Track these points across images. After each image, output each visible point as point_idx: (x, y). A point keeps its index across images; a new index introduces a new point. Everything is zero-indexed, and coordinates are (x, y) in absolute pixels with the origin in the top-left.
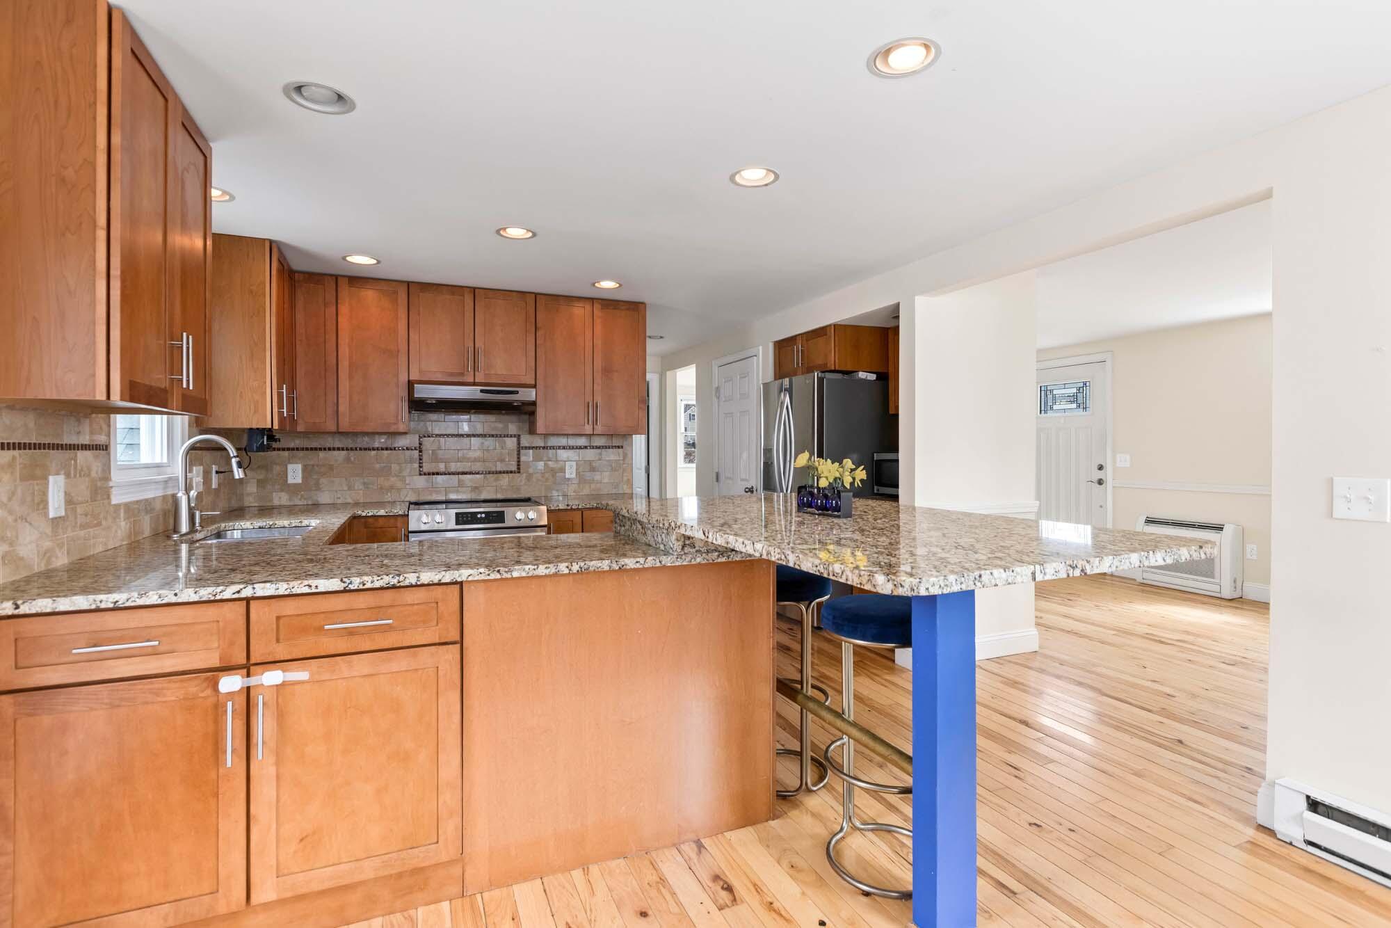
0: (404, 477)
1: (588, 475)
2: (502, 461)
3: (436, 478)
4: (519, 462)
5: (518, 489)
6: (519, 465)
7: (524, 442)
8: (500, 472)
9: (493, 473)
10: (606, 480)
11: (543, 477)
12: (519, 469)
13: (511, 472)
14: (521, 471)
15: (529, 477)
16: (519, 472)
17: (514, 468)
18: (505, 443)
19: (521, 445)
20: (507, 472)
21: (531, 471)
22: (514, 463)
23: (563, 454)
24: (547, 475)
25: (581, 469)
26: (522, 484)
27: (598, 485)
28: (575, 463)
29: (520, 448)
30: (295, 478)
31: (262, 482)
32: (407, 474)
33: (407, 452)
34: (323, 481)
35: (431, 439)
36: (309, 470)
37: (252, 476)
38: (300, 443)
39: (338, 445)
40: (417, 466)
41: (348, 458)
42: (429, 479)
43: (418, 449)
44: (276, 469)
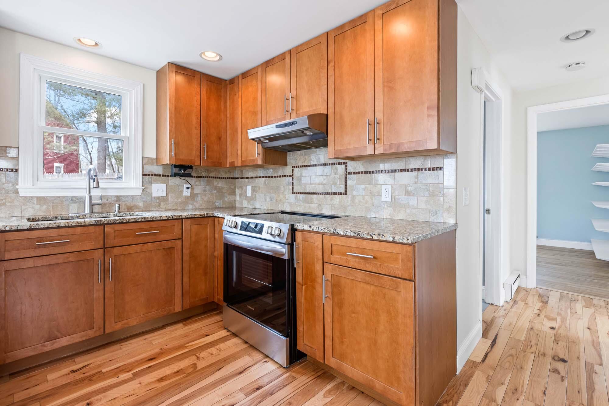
0: (285, 195)
1: (403, 199)
2: (335, 184)
3: (300, 196)
4: (346, 185)
5: (345, 208)
6: (346, 188)
7: (350, 169)
8: (334, 194)
9: (329, 194)
10: (423, 206)
11: (364, 199)
12: (346, 191)
13: (341, 194)
14: (348, 192)
15: (354, 198)
16: (346, 194)
17: (343, 191)
18: (337, 170)
19: (348, 171)
20: (339, 194)
21: (355, 193)
22: (343, 186)
23: (381, 177)
24: (366, 197)
25: (396, 193)
26: (348, 204)
27: (414, 211)
28: (390, 186)
29: (347, 173)
30: (249, 193)
31: (241, 195)
32: (286, 193)
33: (287, 178)
34: (257, 196)
35: (298, 169)
36: (253, 189)
37: (238, 191)
38: (251, 174)
39: (262, 175)
40: (291, 187)
41: (265, 183)
42: (296, 198)
43: (292, 176)
44: (244, 188)
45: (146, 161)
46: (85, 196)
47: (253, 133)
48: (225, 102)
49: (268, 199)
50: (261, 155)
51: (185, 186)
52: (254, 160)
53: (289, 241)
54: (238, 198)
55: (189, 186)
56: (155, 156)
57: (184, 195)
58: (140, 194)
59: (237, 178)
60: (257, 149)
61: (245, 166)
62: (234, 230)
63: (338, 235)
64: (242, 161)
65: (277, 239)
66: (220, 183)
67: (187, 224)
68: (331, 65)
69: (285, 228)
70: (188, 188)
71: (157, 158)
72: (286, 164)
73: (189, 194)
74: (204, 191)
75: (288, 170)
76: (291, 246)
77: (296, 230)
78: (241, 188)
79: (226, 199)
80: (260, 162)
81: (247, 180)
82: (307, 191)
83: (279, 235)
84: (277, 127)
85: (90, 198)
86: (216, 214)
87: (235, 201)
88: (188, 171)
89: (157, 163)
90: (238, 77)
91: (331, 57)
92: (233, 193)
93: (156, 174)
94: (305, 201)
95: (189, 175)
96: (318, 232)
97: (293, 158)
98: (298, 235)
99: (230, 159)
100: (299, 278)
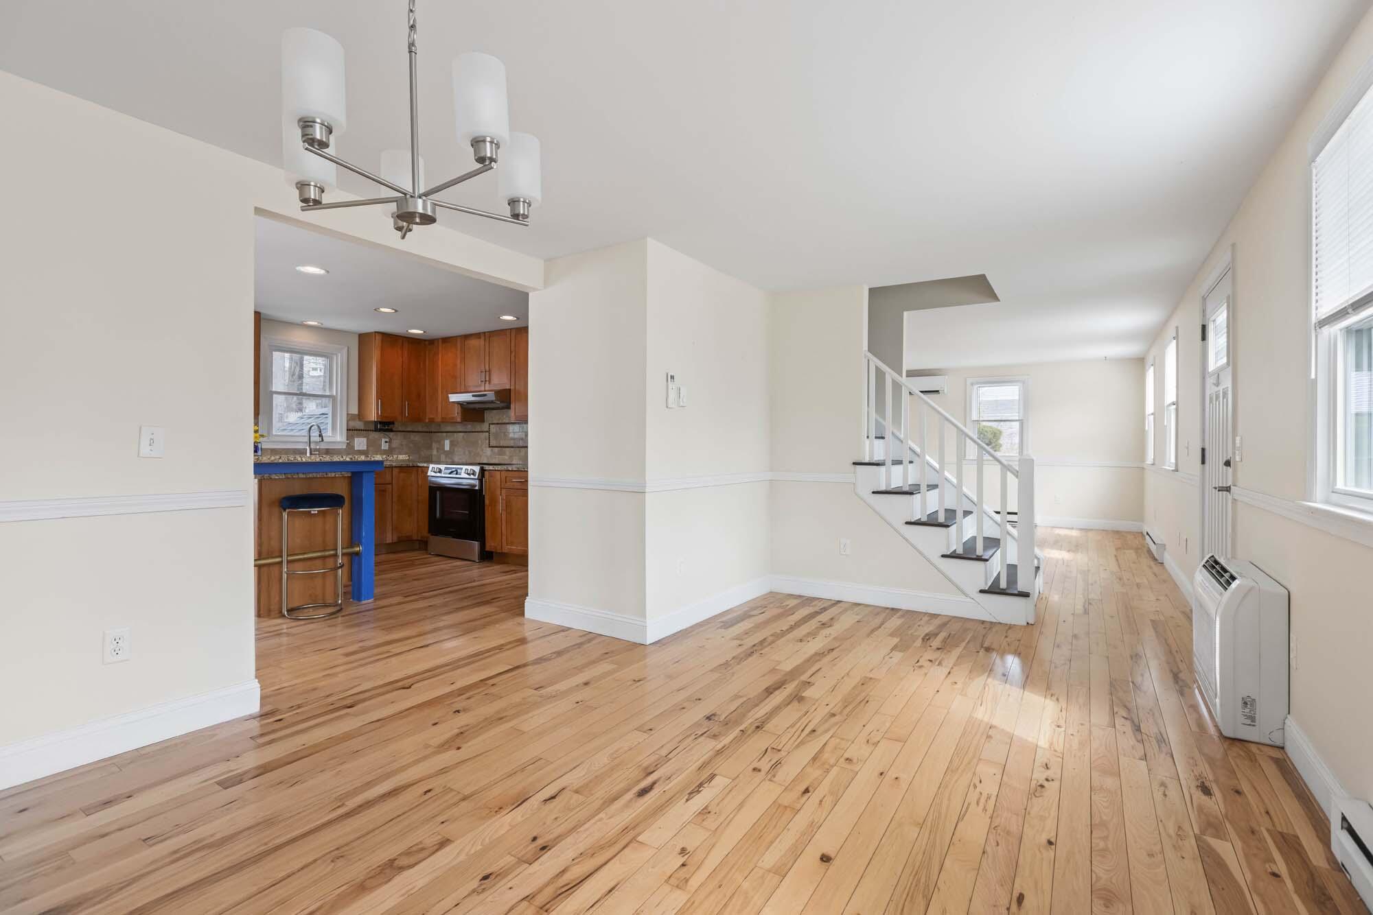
3: (495, 450)
30: (447, 448)
31: (438, 449)
32: (484, 446)
33: (484, 433)
34: (456, 449)
35: (493, 426)
36: (452, 444)
37: (435, 445)
38: (449, 429)
39: (460, 430)
40: (487, 441)
41: (463, 437)
42: (492, 450)
43: (489, 432)
44: (442, 442)
45: (350, 417)
46: (306, 449)
47: (454, 398)
48: (425, 361)
49: (467, 453)
50: (460, 414)
51: (383, 440)
52: (453, 418)
53: (480, 478)
54: (435, 452)
55: (387, 440)
56: (357, 413)
57: (383, 448)
58: (344, 447)
59: (434, 432)
60: (457, 410)
61: (444, 421)
62: (438, 475)
63: (509, 471)
64: (442, 418)
65: (472, 477)
66: (416, 438)
67: (395, 471)
68: (513, 354)
69: (477, 469)
70: (386, 442)
71: (359, 415)
72: (483, 421)
73: (387, 448)
74: (402, 445)
75: (485, 427)
76: (481, 481)
77: (485, 470)
78: (439, 442)
79: (422, 453)
80: (459, 420)
81: (445, 434)
82: (501, 445)
83: (473, 474)
84: (473, 396)
85: (311, 449)
86: (419, 465)
87: (432, 455)
88: (391, 426)
89: (359, 418)
90: (438, 339)
91: (513, 348)
92: (430, 448)
93: (358, 428)
94: (500, 454)
95: (391, 431)
96: (498, 470)
97: (490, 416)
98: (486, 473)
99: (429, 416)
100: (487, 502)
